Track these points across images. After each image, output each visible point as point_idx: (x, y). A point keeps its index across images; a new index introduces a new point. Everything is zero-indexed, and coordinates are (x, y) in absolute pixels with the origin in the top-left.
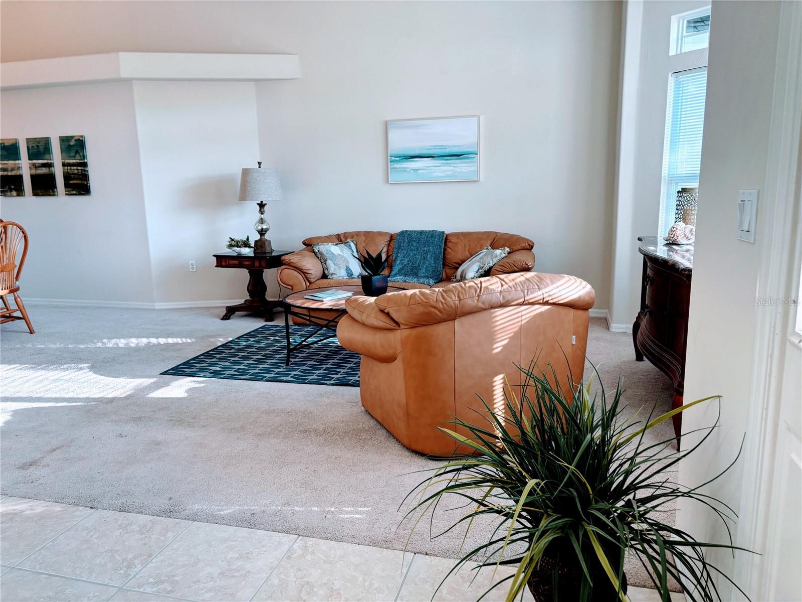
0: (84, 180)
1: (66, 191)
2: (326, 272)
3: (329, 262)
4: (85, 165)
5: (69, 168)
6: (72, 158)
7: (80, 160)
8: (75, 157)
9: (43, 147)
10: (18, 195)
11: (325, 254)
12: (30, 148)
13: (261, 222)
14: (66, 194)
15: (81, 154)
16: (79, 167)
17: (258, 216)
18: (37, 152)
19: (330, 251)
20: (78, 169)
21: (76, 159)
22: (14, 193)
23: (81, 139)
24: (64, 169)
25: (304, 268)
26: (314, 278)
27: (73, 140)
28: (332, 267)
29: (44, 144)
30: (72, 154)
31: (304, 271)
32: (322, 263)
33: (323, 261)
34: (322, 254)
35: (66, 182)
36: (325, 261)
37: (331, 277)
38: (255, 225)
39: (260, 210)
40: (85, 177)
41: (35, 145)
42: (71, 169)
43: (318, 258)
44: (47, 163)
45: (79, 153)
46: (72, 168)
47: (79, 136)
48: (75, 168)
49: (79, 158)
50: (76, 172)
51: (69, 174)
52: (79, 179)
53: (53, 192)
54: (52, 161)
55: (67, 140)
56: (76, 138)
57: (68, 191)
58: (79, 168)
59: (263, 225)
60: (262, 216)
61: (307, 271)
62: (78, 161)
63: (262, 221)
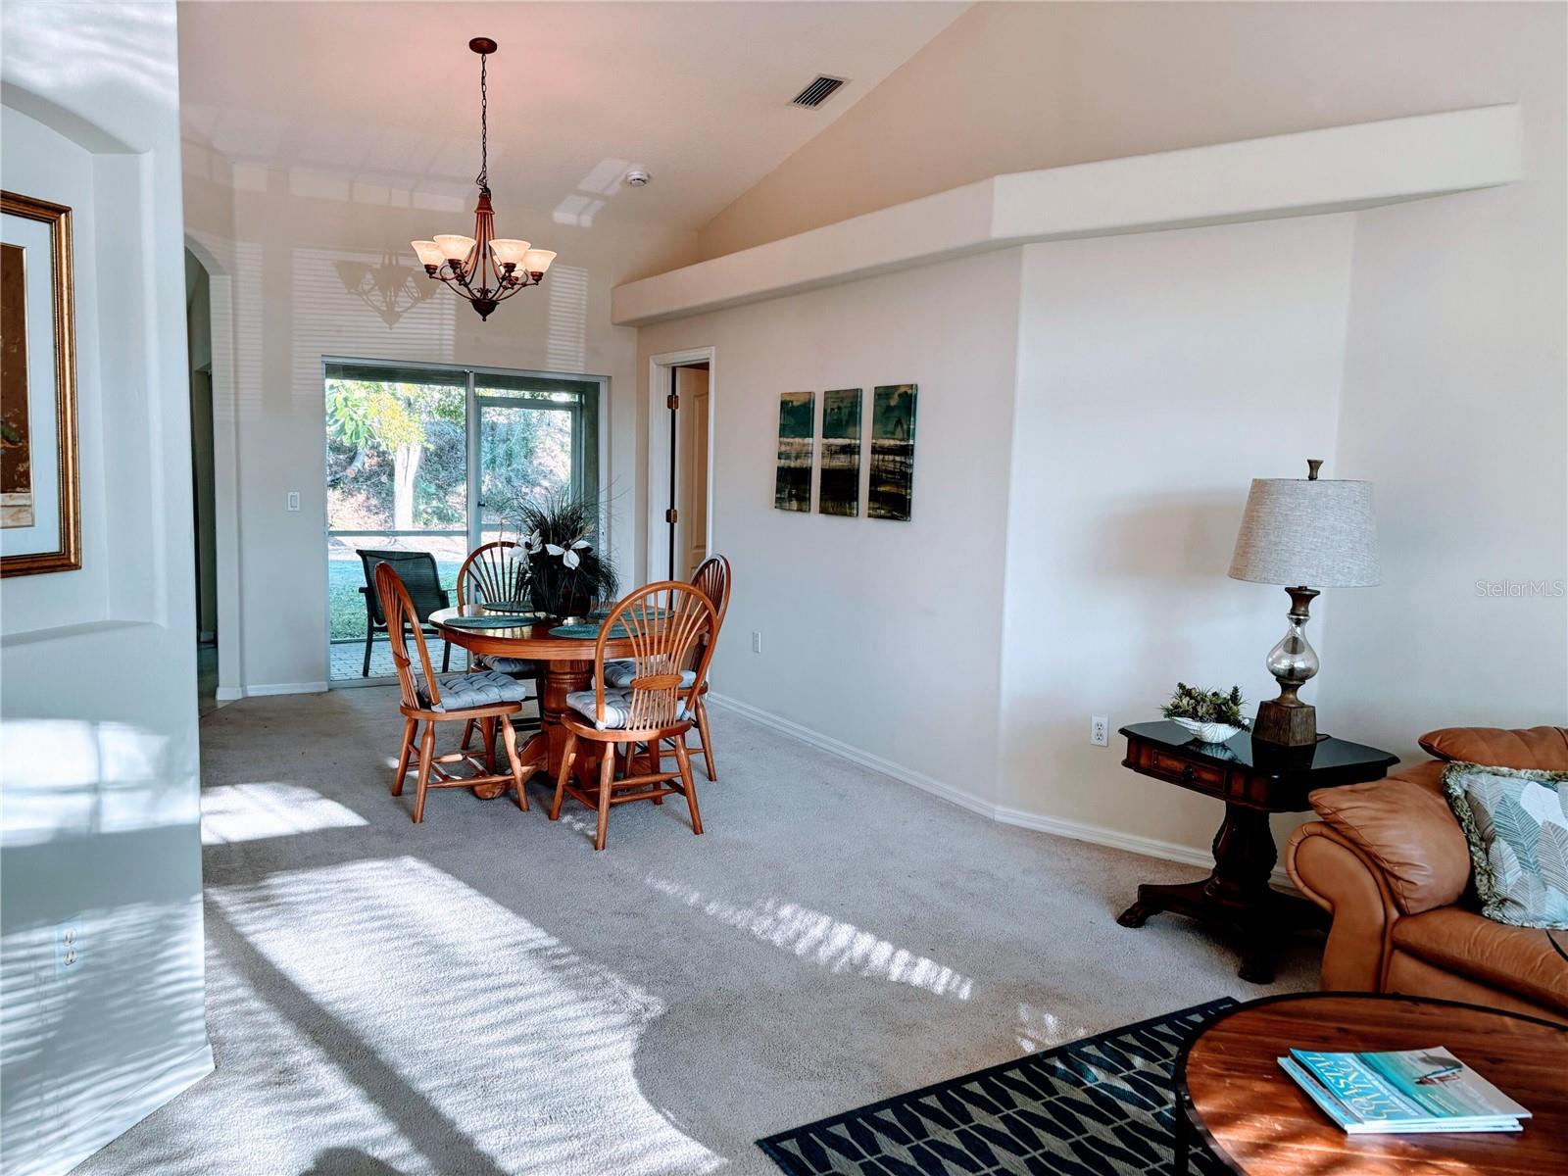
0: (902, 487)
1: (869, 508)
2: (1482, 887)
3: (1501, 848)
4: (907, 451)
5: (881, 457)
6: (889, 436)
7: (901, 440)
8: (893, 433)
9: (847, 411)
10: (800, 510)
11: (1491, 812)
12: (829, 411)
13: (1290, 649)
14: (870, 516)
15: (905, 427)
16: (898, 455)
17: (1284, 627)
18: (837, 420)
19: (1516, 804)
20: (894, 461)
21: (894, 439)
22: (794, 504)
23: (910, 392)
24: (873, 460)
25: (1384, 853)
26: (1419, 901)
27: (896, 396)
28: (1510, 874)
29: (849, 405)
30: (890, 427)
31: (1386, 866)
32: (1470, 843)
33: (1475, 838)
34: (1476, 808)
35: (873, 488)
36: (1487, 840)
37: (1497, 915)
38: (1270, 655)
39: (1293, 612)
40: (905, 478)
41: (835, 406)
42: (883, 460)
43: (1460, 820)
44: (849, 445)
45: (902, 427)
46: (886, 457)
47: (907, 386)
48: (891, 458)
49: (901, 436)
50: (891, 466)
51: (879, 471)
52: (893, 483)
53: (851, 508)
54: (858, 442)
55: (887, 394)
56: (902, 390)
57: (873, 509)
58: (898, 459)
59: (1298, 657)
60: (1298, 630)
61: (1397, 870)
62: (898, 443)
63: (1294, 646)
